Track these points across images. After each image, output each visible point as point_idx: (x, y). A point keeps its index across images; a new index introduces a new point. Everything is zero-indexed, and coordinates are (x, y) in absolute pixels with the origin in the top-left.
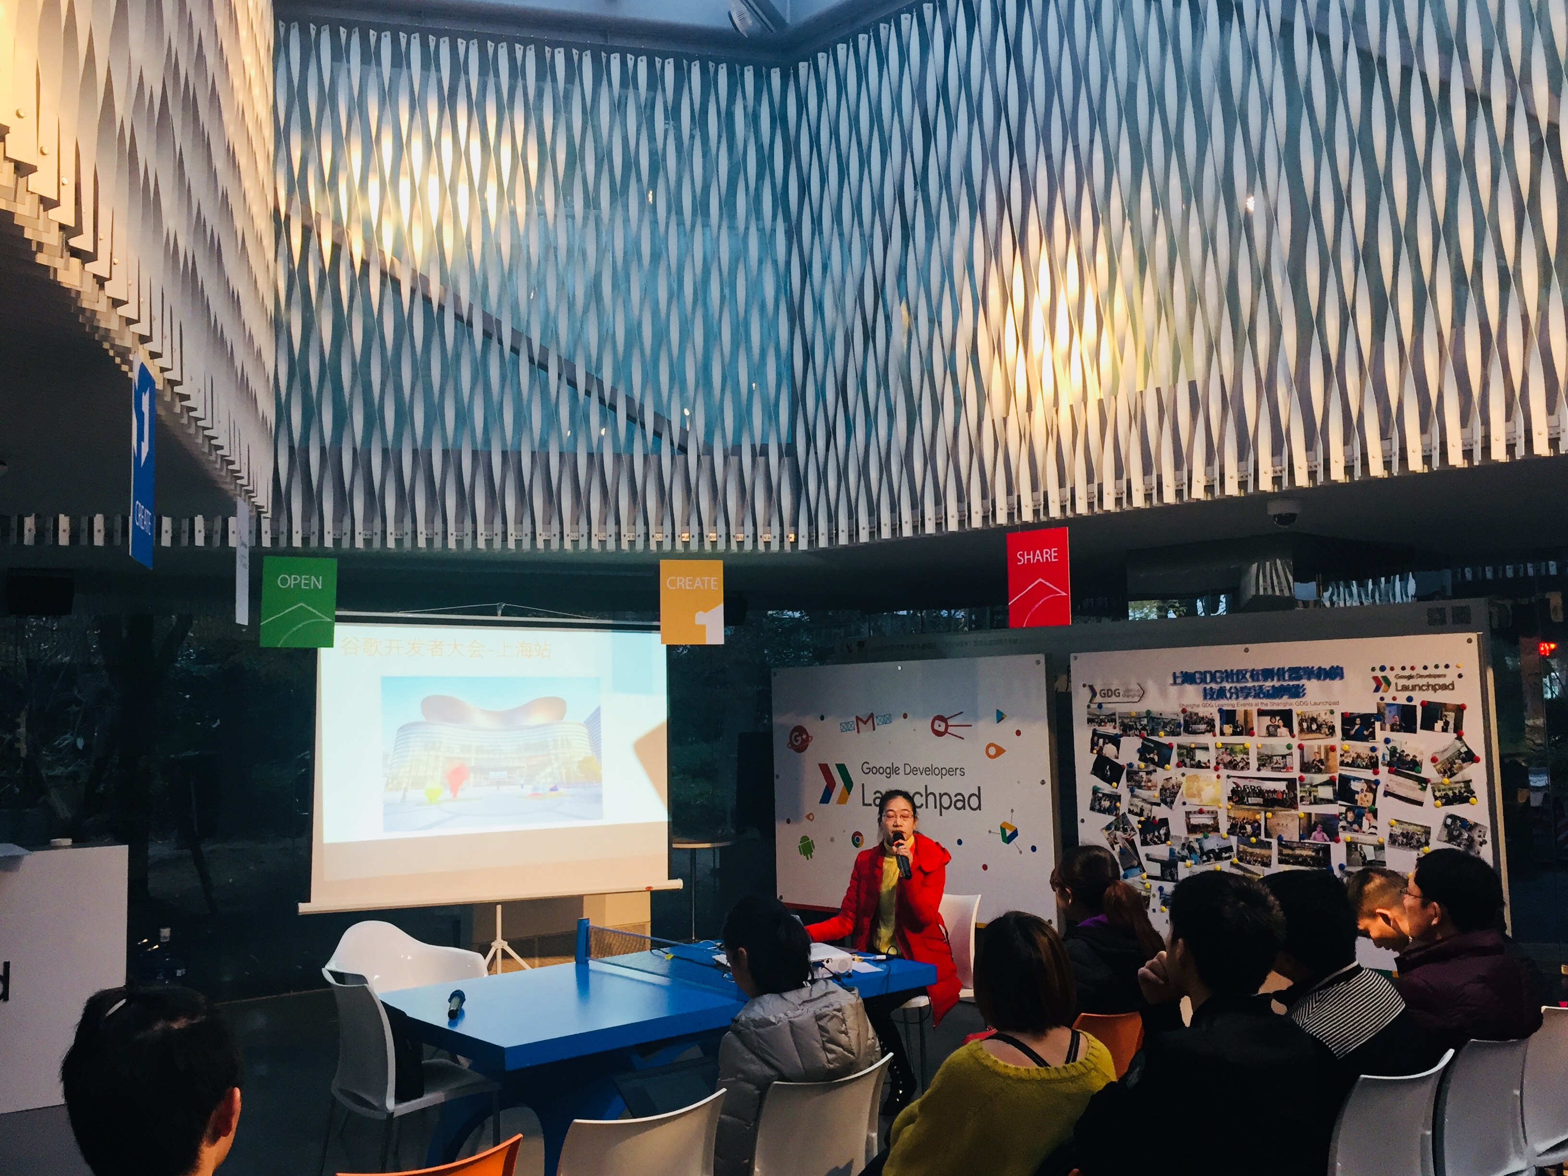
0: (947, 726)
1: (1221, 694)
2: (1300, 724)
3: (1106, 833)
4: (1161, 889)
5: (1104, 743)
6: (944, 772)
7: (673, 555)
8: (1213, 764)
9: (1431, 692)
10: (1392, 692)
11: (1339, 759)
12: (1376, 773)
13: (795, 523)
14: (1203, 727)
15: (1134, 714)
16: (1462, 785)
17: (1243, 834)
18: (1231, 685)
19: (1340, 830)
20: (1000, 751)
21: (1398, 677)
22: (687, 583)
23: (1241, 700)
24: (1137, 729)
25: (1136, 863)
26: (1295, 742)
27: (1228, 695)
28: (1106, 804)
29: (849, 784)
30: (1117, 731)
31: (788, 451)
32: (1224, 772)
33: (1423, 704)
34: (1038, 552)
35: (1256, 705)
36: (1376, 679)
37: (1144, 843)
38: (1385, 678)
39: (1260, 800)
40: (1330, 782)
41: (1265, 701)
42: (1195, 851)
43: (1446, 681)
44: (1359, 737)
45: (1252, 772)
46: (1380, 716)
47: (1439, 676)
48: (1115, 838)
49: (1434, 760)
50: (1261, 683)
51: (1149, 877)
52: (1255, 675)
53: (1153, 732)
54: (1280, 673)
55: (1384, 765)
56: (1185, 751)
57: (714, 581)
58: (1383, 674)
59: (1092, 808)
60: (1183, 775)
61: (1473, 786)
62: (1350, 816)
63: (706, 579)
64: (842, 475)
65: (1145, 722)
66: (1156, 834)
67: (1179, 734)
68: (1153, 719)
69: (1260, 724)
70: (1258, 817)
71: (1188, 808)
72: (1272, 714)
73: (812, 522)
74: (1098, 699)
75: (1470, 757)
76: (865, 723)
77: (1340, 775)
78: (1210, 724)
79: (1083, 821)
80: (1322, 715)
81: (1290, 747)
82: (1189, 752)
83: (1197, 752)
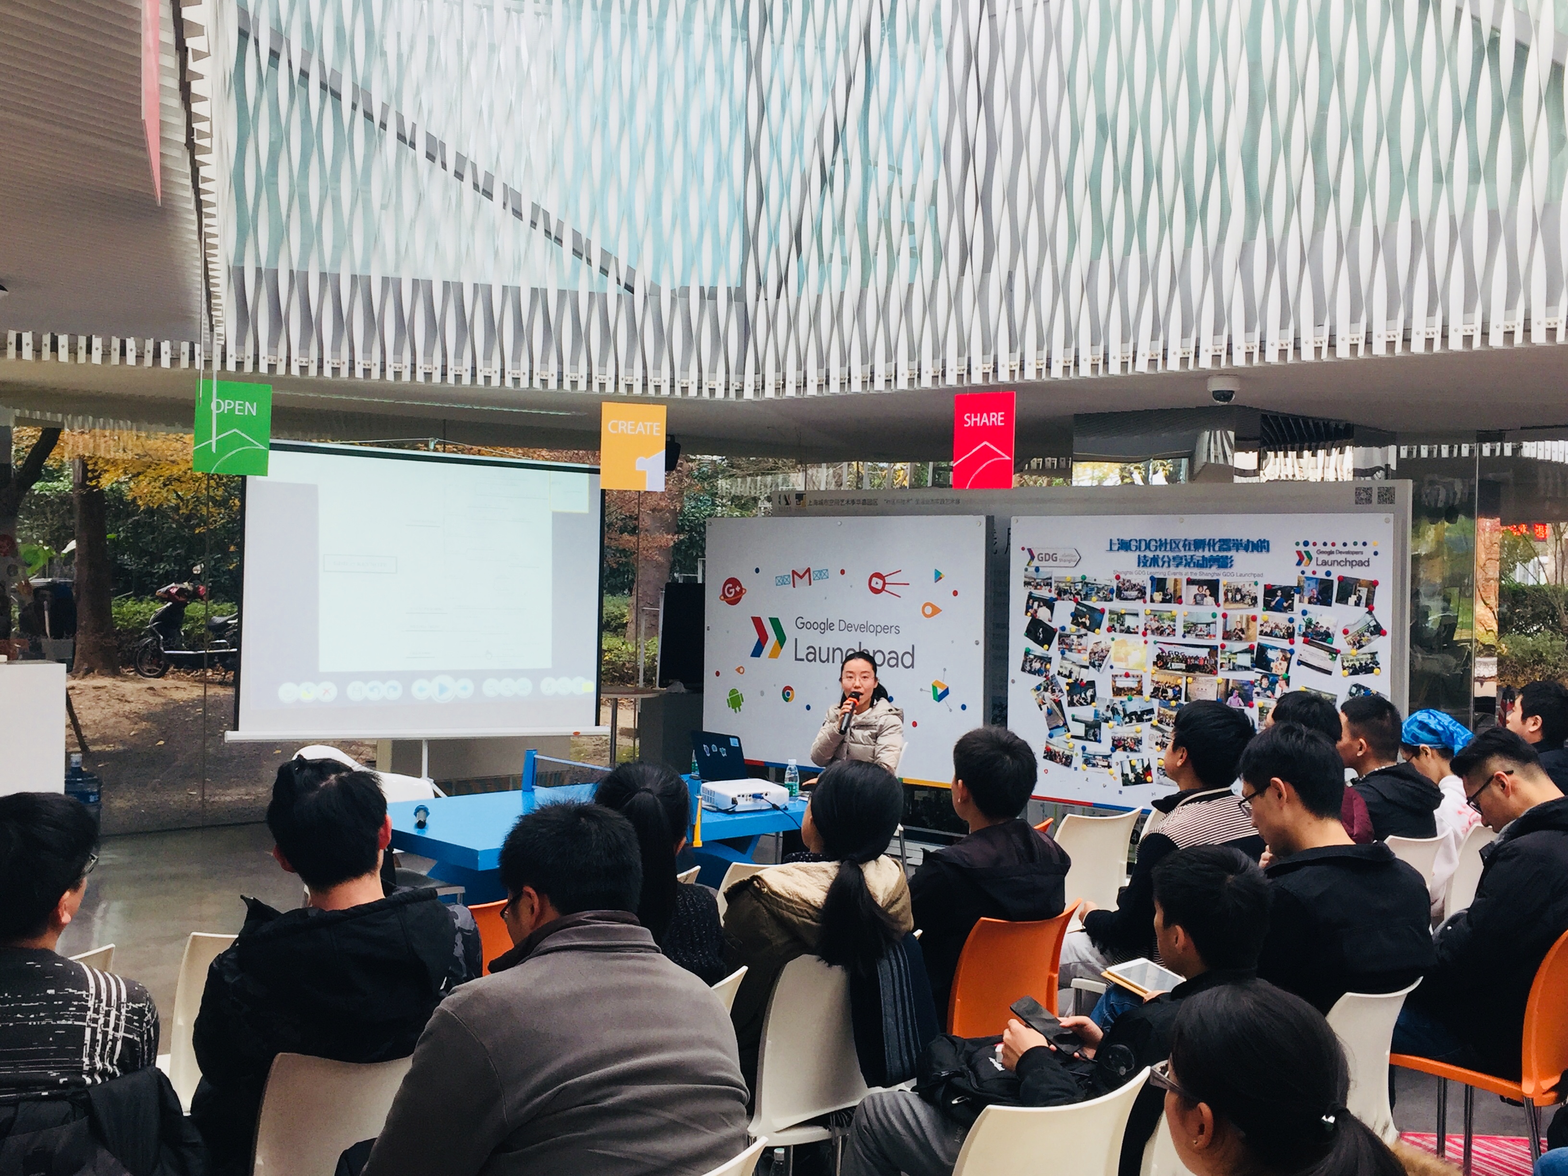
0: (884, 584)
1: (1154, 561)
2: (1226, 594)
3: (1034, 694)
4: (1084, 749)
5: (1039, 606)
6: (879, 629)
7: (616, 398)
8: (1141, 630)
9: (1348, 567)
10: (1313, 566)
11: (1259, 629)
12: (1292, 643)
13: (741, 371)
14: (1134, 594)
15: (1068, 579)
16: (1369, 656)
17: (1165, 697)
18: (1166, 554)
19: (1255, 695)
20: (936, 611)
21: (1320, 552)
22: (629, 427)
23: (1173, 569)
24: (1071, 593)
25: (1061, 723)
26: (1220, 611)
27: (1160, 563)
28: (1037, 665)
29: (781, 639)
30: (1054, 595)
31: (737, 295)
32: (1151, 638)
33: (1341, 579)
34: (985, 415)
35: (1186, 574)
36: (1299, 553)
37: (1071, 704)
38: (1307, 553)
39: (1183, 666)
40: (1250, 650)
41: (1196, 570)
42: (1118, 713)
43: (1363, 558)
45: (1178, 638)
46: (1299, 589)
47: (1357, 553)
48: (1043, 698)
49: (1346, 632)
50: (1192, 553)
51: (1073, 737)
52: (1187, 544)
53: (1087, 597)
54: (1211, 544)
55: (1299, 635)
56: (1116, 616)
57: (657, 426)
58: (1307, 549)
59: (1023, 670)
60: (1113, 639)
61: (1378, 658)
62: (1265, 683)
63: (649, 424)
64: (792, 323)
65: (1079, 586)
66: (1083, 695)
67: (1111, 600)
68: (1087, 584)
69: (1189, 593)
70: (1179, 681)
71: (1115, 672)
72: (1199, 583)
73: (759, 369)
74: (1036, 563)
75: (1378, 630)
76: (801, 577)
77: (1259, 644)
78: (1142, 592)
79: (1013, 682)
80: (1247, 586)
81: (1214, 616)
82: (1121, 617)
83: (1127, 617)
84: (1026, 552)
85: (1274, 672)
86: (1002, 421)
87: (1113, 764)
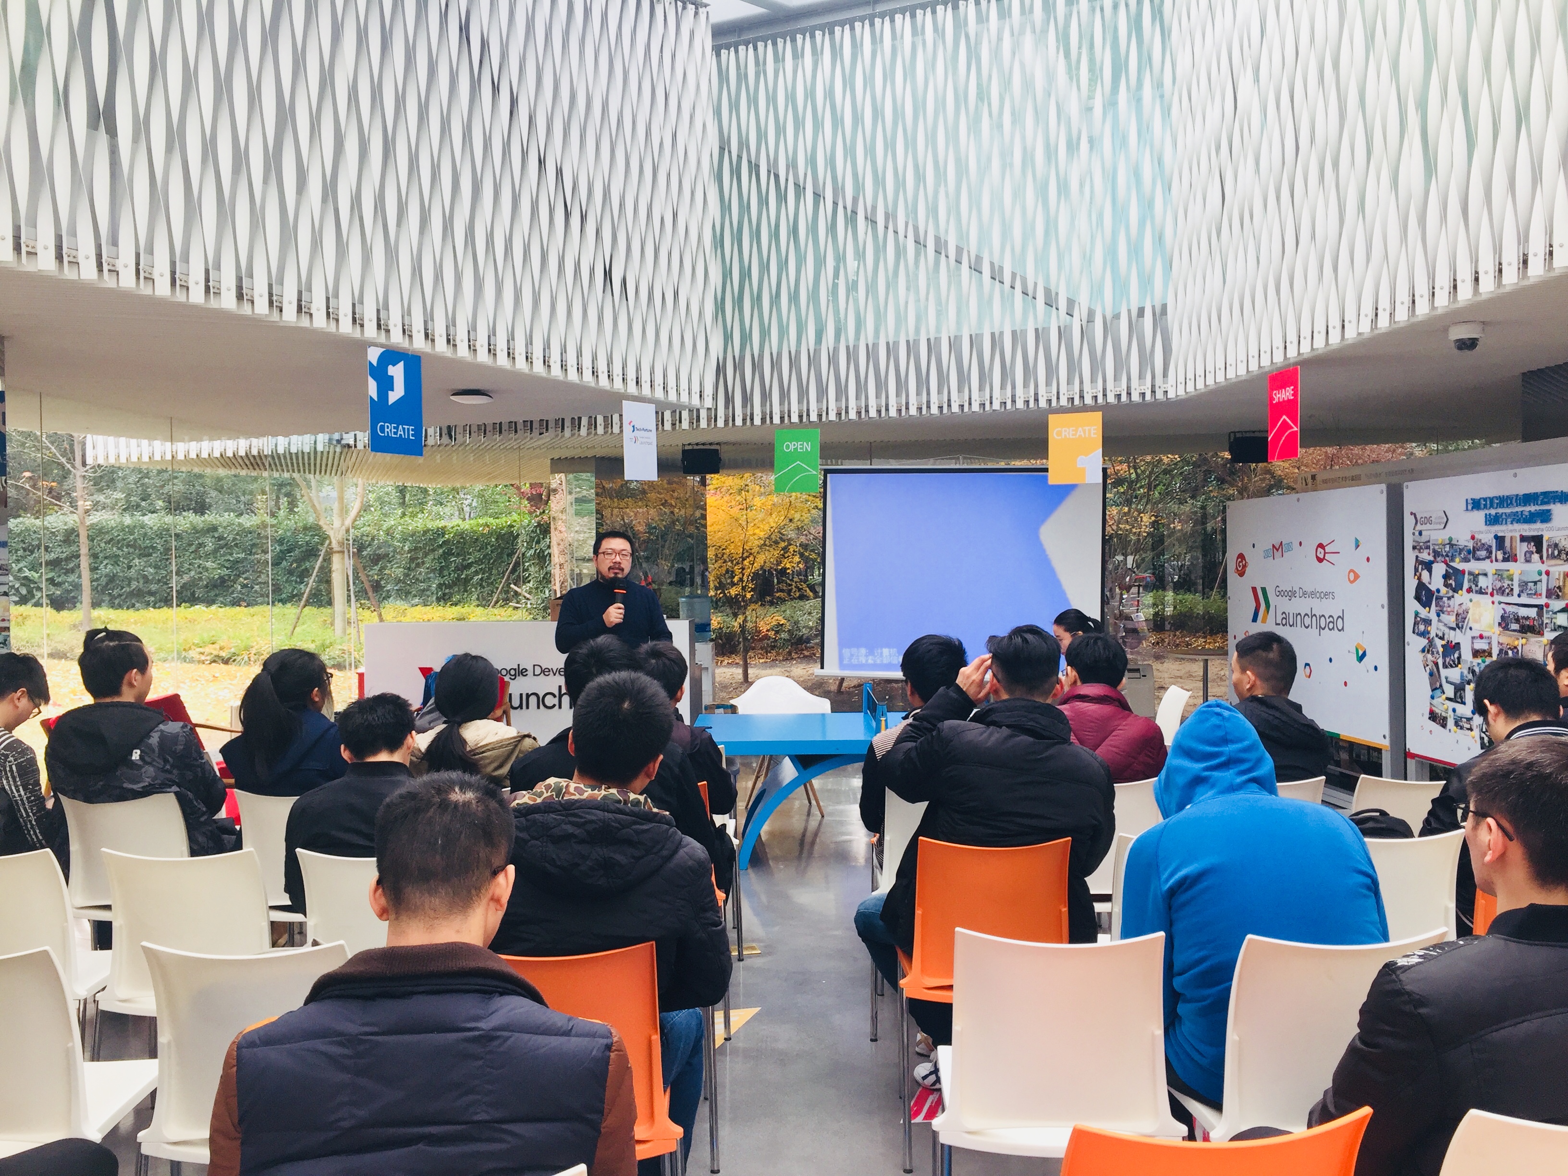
0: (1325, 553)
1: (1496, 520)
2: (1548, 550)
3: (1421, 655)
4: (1454, 710)
5: (1422, 569)
6: (1322, 595)
7: (1059, 410)
8: (1490, 590)
14: (1483, 553)
15: (1440, 542)
18: (1504, 511)
22: (1072, 433)
23: (1513, 526)
24: (1442, 555)
25: (1438, 686)
26: (1544, 568)
27: (1500, 521)
28: (1422, 627)
30: (1431, 558)
32: (1496, 598)
34: (1284, 391)
35: (1520, 531)
37: (1445, 666)
39: (1519, 627)
40: (1565, 609)
41: (1526, 526)
45: (1514, 599)
48: (1427, 660)
50: (1522, 509)
51: (1448, 699)
52: (1518, 500)
53: (1452, 558)
54: (1535, 498)
56: (1472, 577)
57: (1092, 430)
59: (1415, 631)
60: (1471, 601)
63: (1087, 428)
65: (1447, 549)
66: (1452, 657)
67: (1469, 561)
68: (1452, 545)
69: (1521, 549)
70: (1517, 642)
71: (1473, 633)
72: (1530, 539)
74: (1419, 527)
78: (1489, 550)
79: (1408, 644)
80: (1563, 541)
81: (1540, 573)
82: (1475, 577)
83: (1481, 578)
86: (1292, 395)
87: (1474, 727)
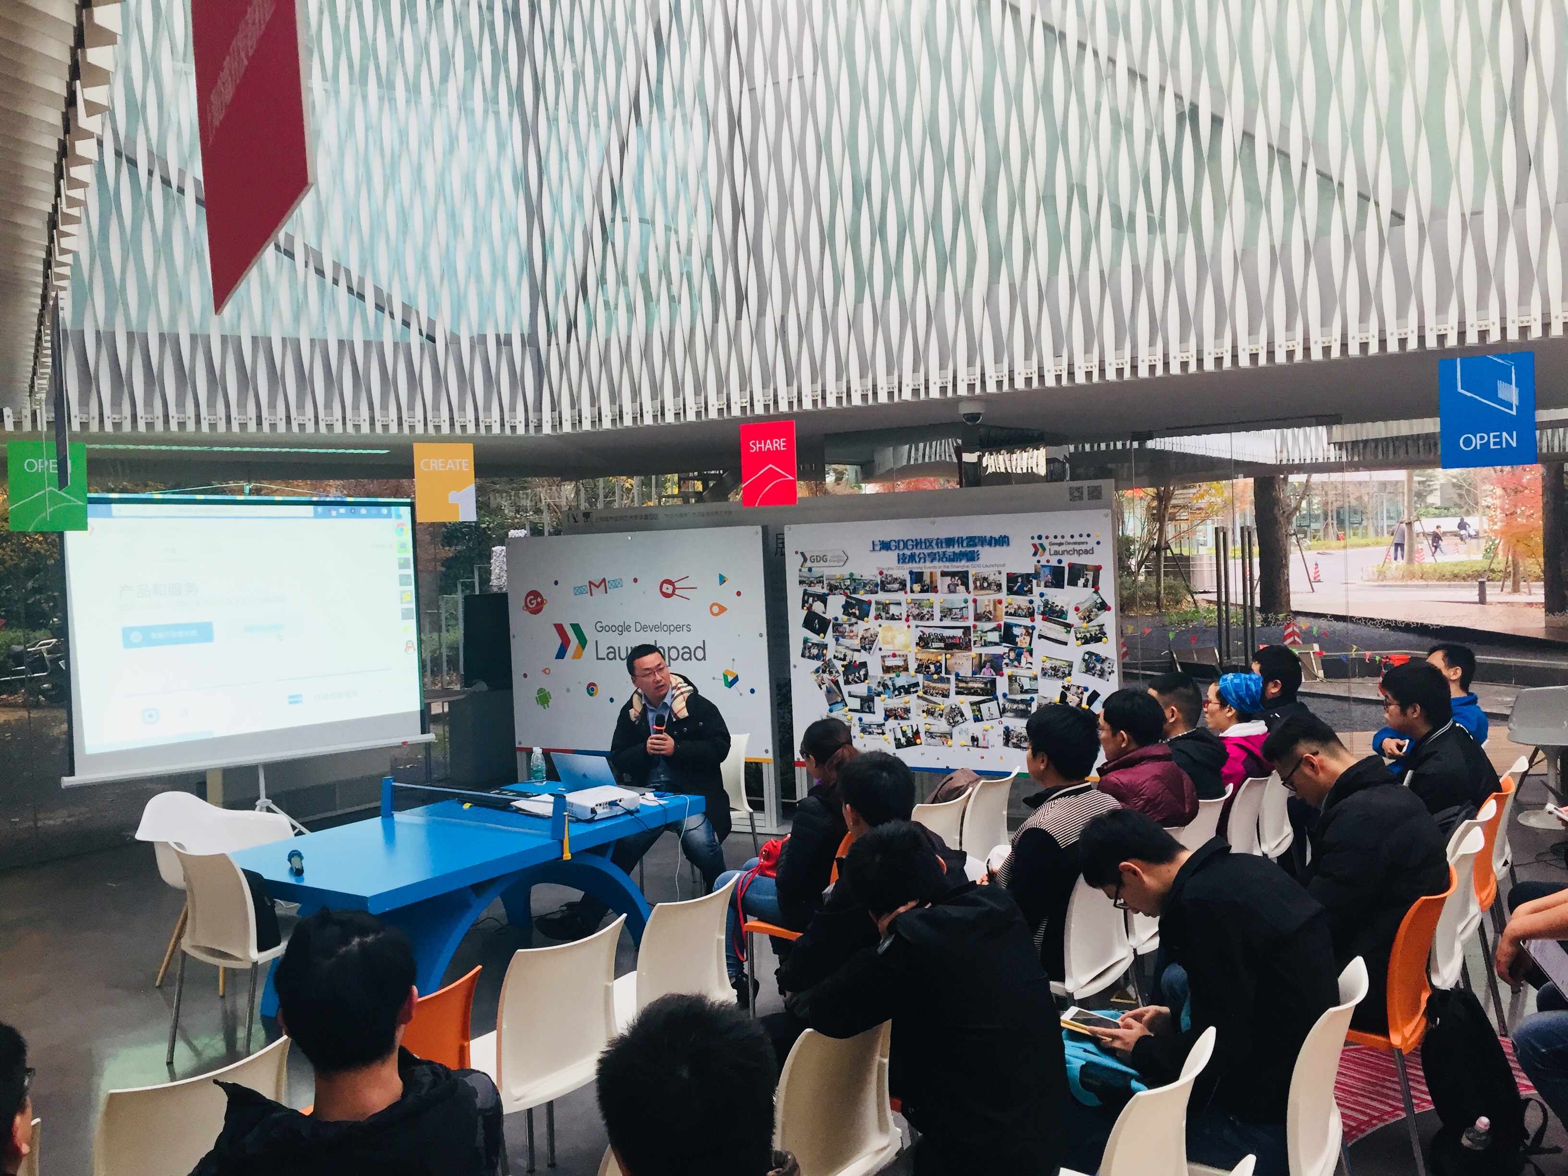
0: (674, 589)
1: (912, 558)
2: (975, 583)
3: (814, 676)
4: (860, 719)
5: (814, 601)
6: (672, 628)
7: (425, 439)
8: (904, 616)
9: (1076, 555)
10: (1047, 556)
11: (1004, 610)
12: (1033, 620)
13: (539, 408)
14: (896, 586)
15: (838, 576)
16: (1097, 628)
17: (928, 672)
18: (921, 551)
19: (1004, 666)
20: (722, 609)
21: (1052, 544)
22: (440, 465)
23: (928, 564)
24: (841, 588)
25: (839, 699)
26: (970, 597)
27: (917, 560)
28: (815, 651)
29: (583, 642)
30: (826, 591)
31: (530, 341)
32: (913, 623)
33: (1071, 566)
34: (768, 441)
35: (940, 567)
36: (1034, 546)
37: (847, 682)
38: (1041, 545)
39: (942, 645)
40: (997, 629)
41: (947, 564)
42: (889, 688)
43: (1088, 547)
44: (1020, 592)
45: (936, 622)
46: (1036, 575)
47: (1083, 543)
48: (823, 679)
49: (1077, 609)
50: (944, 550)
51: (850, 710)
52: (939, 542)
53: (855, 591)
54: (960, 541)
55: (1039, 614)
56: (881, 606)
57: (466, 462)
58: (1040, 541)
59: (803, 655)
60: (880, 626)
61: (1105, 629)
62: (1012, 655)
63: (458, 461)
64: (583, 363)
65: (848, 582)
66: (857, 675)
67: (877, 592)
68: (854, 580)
70: (939, 658)
71: (883, 653)
72: (952, 574)
73: (555, 406)
74: (809, 564)
75: (1103, 606)
76: (598, 587)
77: (1005, 623)
78: (903, 584)
79: (795, 666)
80: (992, 575)
81: (966, 601)
82: (885, 607)
83: (892, 607)
84: (799, 555)
85: (1019, 645)
86: (784, 446)
87: (887, 731)
